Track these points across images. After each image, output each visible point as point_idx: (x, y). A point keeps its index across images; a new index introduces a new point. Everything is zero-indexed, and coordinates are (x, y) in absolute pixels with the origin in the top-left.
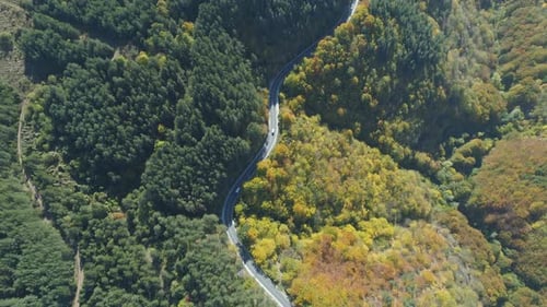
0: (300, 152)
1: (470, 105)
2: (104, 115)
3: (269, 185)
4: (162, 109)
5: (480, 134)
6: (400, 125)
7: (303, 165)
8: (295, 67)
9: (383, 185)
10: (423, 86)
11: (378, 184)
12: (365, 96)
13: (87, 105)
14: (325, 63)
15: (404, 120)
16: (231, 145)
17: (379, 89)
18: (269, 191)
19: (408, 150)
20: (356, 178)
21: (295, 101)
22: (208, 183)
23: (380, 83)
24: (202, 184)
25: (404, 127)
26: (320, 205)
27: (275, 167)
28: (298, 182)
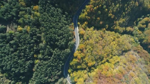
0: (88, 44)
1: (146, 5)
2: (11, 58)
3: (79, 61)
4: (33, 49)
5: (148, 15)
6: (121, 21)
7: (90, 49)
8: (83, 11)
9: (116, 45)
10: (130, 4)
11: (114, 45)
12: (110, 15)
13: (3, 55)
14: (94, 7)
15: (123, 19)
16: (63, 53)
17: (115, 11)
18: (79, 63)
19: (124, 28)
20: (107, 45)
21: (84, 25)
22: (58, 70)
23: (115, 8)
24: (55, 71)
25: (123, 21)
26: (96, 60)
27: (80, 53)
28: (89, 55)
